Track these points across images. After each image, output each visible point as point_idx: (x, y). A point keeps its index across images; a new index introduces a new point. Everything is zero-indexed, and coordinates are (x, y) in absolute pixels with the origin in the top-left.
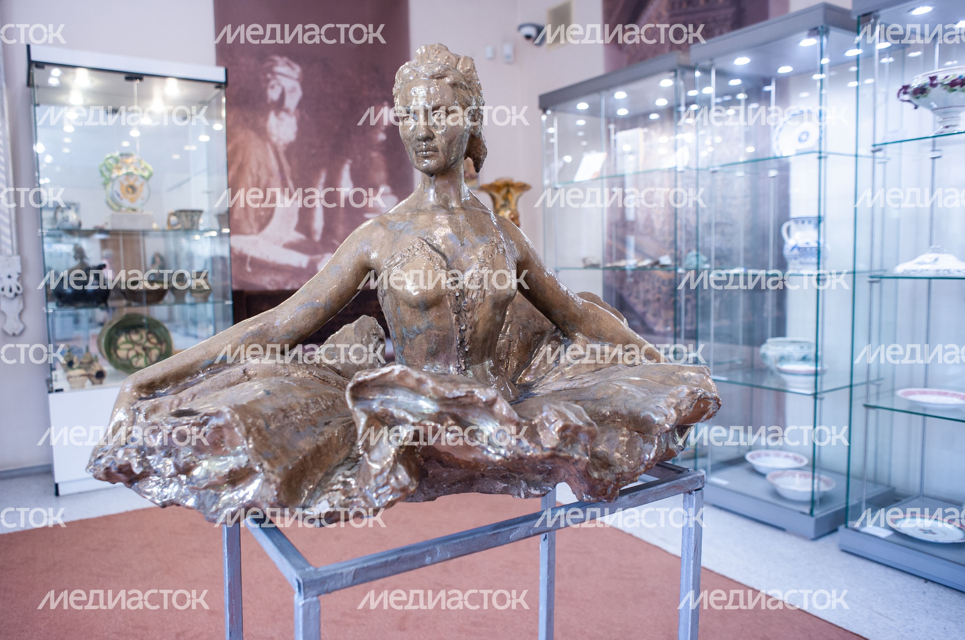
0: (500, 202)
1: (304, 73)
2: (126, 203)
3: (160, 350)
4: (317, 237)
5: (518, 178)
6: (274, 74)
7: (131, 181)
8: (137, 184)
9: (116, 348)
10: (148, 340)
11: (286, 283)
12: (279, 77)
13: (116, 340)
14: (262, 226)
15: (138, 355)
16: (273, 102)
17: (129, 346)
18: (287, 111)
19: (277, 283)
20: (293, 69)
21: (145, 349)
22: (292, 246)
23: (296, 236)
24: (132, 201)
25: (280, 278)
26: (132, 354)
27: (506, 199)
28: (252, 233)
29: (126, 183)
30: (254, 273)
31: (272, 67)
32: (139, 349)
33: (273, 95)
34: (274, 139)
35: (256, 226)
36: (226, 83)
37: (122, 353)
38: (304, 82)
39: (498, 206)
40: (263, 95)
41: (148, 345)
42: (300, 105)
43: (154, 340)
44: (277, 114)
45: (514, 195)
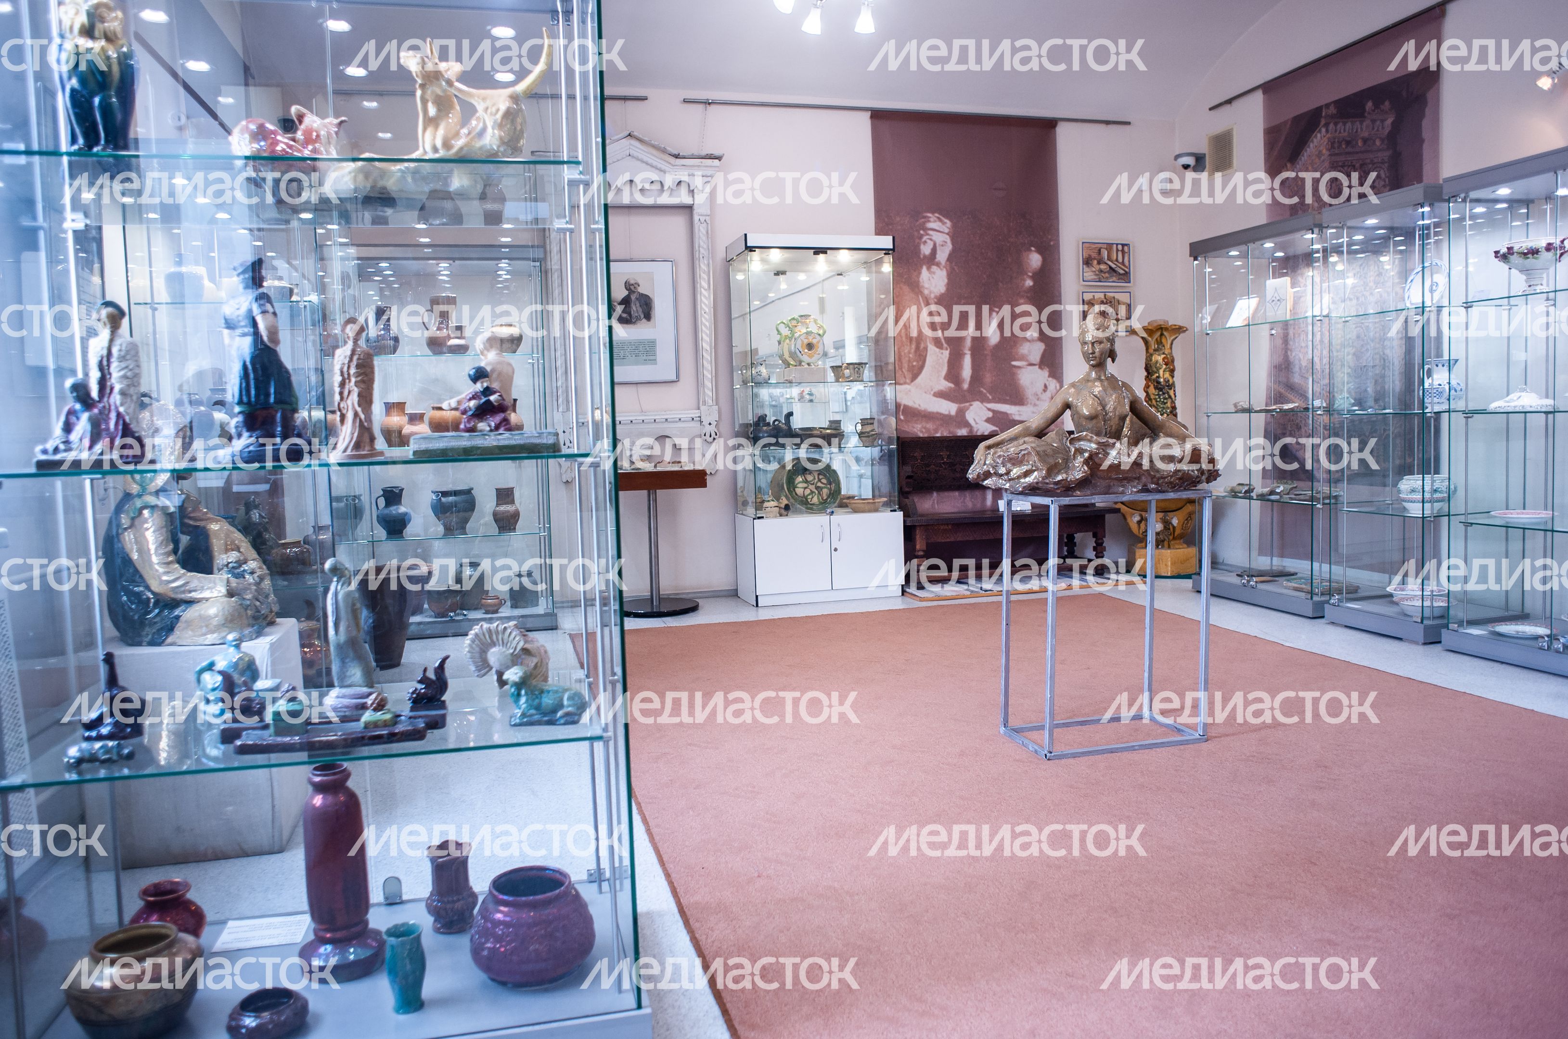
0: (1153, 346)
1: (954, 226)
2: (805, 359)
3: (830, 489)
4: (966, 386)
5: (1172, 322)
6: (926, 230)
7: (811, 339)
8: (814, 341)
9: (795, 487)
10: (820, 480)
11: (936, 431)
12: (931, 232)
13: (794, 480)
14: (915, 377)
15: (812, 492)
16: (925, 256)
17: (805, 485)
18: (938, 264)
19: (928, 430)
20: (944, 223)
21: (817, 488)
22: (941, 395)
23: (945, 385)
24: (810, 356)
25: (930, 426)
26: (807, 492)
27: (1159, 343)
28: (905, 383)
29: (806, 341)
30: (907, 421)
31: (924, 223)
32: (812, 487)
33: (926, 250)
34: (926, 292)
35: (909, 376)
36: (893, 250)
37: (799, 491)
38: (954, 236)
39: (1151, 351)
40: (917, 251)
41: (819, 484)
42: (950, 259)
43: (824, 481)
44: (929, 269)
45: (1168, 338)
